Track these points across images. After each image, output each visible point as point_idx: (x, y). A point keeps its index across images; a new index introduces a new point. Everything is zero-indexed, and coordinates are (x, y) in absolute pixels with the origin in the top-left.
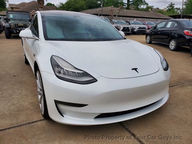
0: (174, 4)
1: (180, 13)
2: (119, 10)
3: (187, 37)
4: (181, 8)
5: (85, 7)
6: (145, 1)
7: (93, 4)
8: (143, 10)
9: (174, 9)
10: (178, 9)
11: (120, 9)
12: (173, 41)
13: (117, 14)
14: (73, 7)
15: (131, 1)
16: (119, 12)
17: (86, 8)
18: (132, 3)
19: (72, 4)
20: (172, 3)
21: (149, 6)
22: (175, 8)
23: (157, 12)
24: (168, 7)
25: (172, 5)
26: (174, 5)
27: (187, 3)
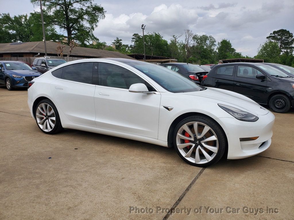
0: (121, 40)
4: (129, 46)
6: (93, 35)
8: (92, 46)
9: (122, 46)
10: (127, 46)
13: (68, 53)
15: (73, 34)
16: (70, 49)
18: (74, 37)
20: (118, 38)
21: (99, 42)
22: (123, 44)
24: (114, 43)
25: (118, 41)
26: (121, 42)
27: (135, 39)
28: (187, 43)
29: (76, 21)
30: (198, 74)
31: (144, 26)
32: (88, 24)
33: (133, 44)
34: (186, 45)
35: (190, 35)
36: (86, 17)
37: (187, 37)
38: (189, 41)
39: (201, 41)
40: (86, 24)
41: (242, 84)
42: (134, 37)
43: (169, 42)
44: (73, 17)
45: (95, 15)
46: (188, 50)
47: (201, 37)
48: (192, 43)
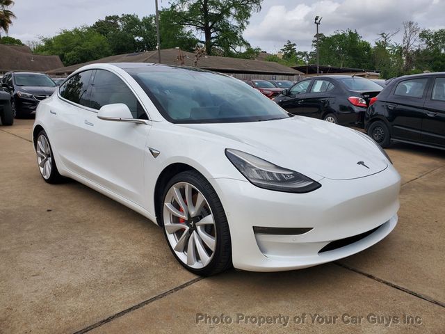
0: (294, 45)
1: (307, 62)
2: (196, 56)
3: (357, 110)
4: (308, 53)
5: (108, 48)
6: (242, 38)
7: (126, 41)
8: (240, 55)
9: (297, 54)
10: (305, 54)
11: (199, 55)
12: (330, 118)
14: (78, 47)
15: (213, 38)
17: (109, 51)
18: (216, 42)
19: (75, 40)
20: (290, 42)
21: (251, 47)
22: (297, 52)
23: (266, 60)
24: (283, 50)
25: (290, 47)
26: (294, 47)
27: (319, 42)
28: (406, 44)
29: (218, 17)
30: (366, 96)
31: (319, 19)
32: (236, 21)
33: (314, 49)
34: (404, 48)
35: (413, 31)
36: (233, 11)
37: (408, 35)
38: (411, 43)
39: (436, 40)
40: (232, 22)
41: (439, 114)
42: (316, 39)
43: (373, 45)
44: (215, 12)
45: (247, 8)
46: (407, 58)
47: (436, 33)
48: (417, 44)
